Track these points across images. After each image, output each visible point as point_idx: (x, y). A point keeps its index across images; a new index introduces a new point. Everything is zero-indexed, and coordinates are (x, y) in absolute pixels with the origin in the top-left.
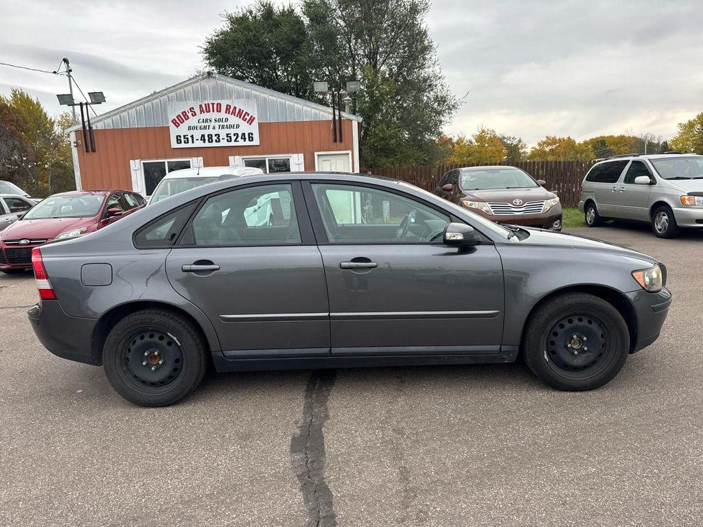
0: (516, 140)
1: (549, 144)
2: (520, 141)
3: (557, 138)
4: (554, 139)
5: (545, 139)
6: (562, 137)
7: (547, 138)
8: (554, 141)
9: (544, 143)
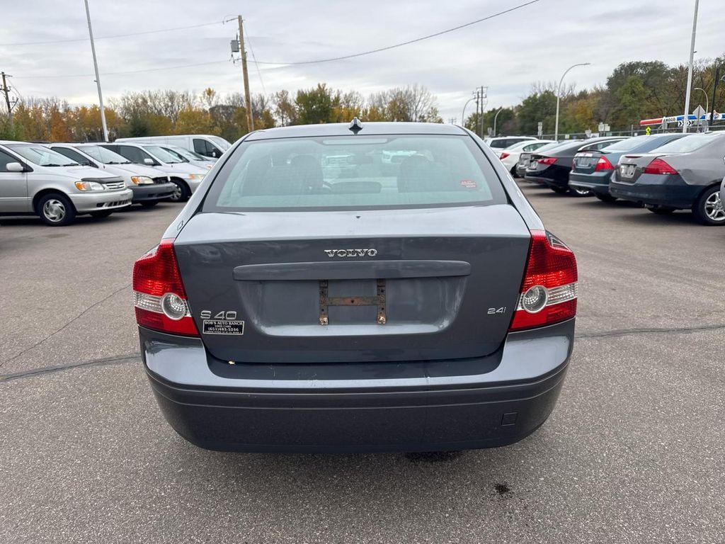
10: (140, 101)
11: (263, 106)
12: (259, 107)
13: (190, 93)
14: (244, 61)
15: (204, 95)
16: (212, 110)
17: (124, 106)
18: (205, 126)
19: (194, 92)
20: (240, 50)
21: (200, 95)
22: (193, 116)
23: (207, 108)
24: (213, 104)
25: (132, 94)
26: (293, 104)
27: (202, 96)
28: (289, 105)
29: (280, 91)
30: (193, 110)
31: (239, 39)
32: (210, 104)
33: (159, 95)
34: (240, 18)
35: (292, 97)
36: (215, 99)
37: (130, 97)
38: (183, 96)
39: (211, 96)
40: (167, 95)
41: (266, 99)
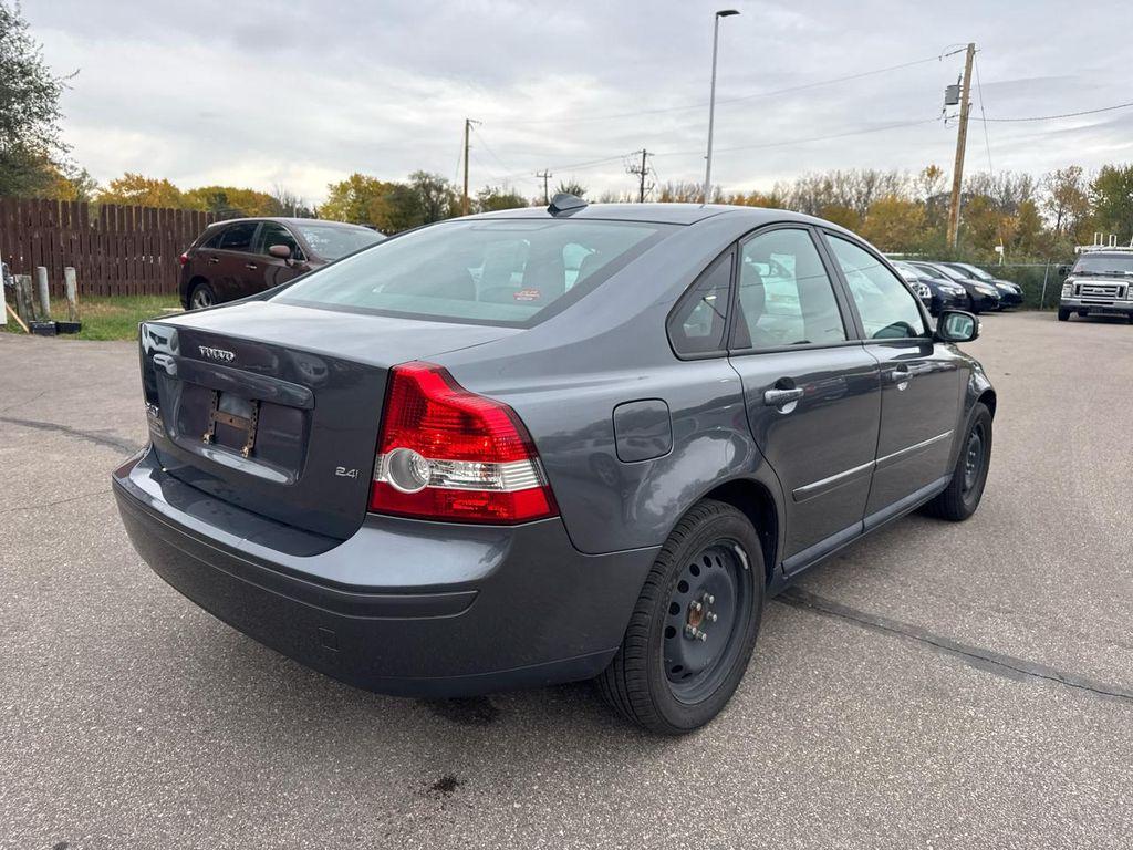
0: (77, 172)
1: (131, 188)
2: (85, 174)
3: (146, 179)
4: (140, 179)
5: (123, 178)
6: (153, 177)
7: (127, 175)
8: (140, 183)
9: (122, 184)
10: (822, 186)
11: (1025, 194)
12: (1017, 198)
13: (901, 175)
14: (964, 118)
15: (922, 176)
16: (931, 200)
17: (797, 193)
18: (912, 226)
19: (907, 172)
20: (960, 101)
21: (914, 176)
22: (896, 210)
23: (924, 197)
24: (934, 190)
25: (812, 176)
26: (1086, 190)
27: (918, 178)
28: (1077, 192)
29: (1065, 169)
30: (898, 200)
31: (961, 84)
32: (928, 191)
33: (852, 178)
34: (971, 50)
35: (1088, 178)
36: (939, 182)
37: (808, 181)
38: (889, 180)
39: (934, 179)
40: (863, 177)
41: (1034, 183)
